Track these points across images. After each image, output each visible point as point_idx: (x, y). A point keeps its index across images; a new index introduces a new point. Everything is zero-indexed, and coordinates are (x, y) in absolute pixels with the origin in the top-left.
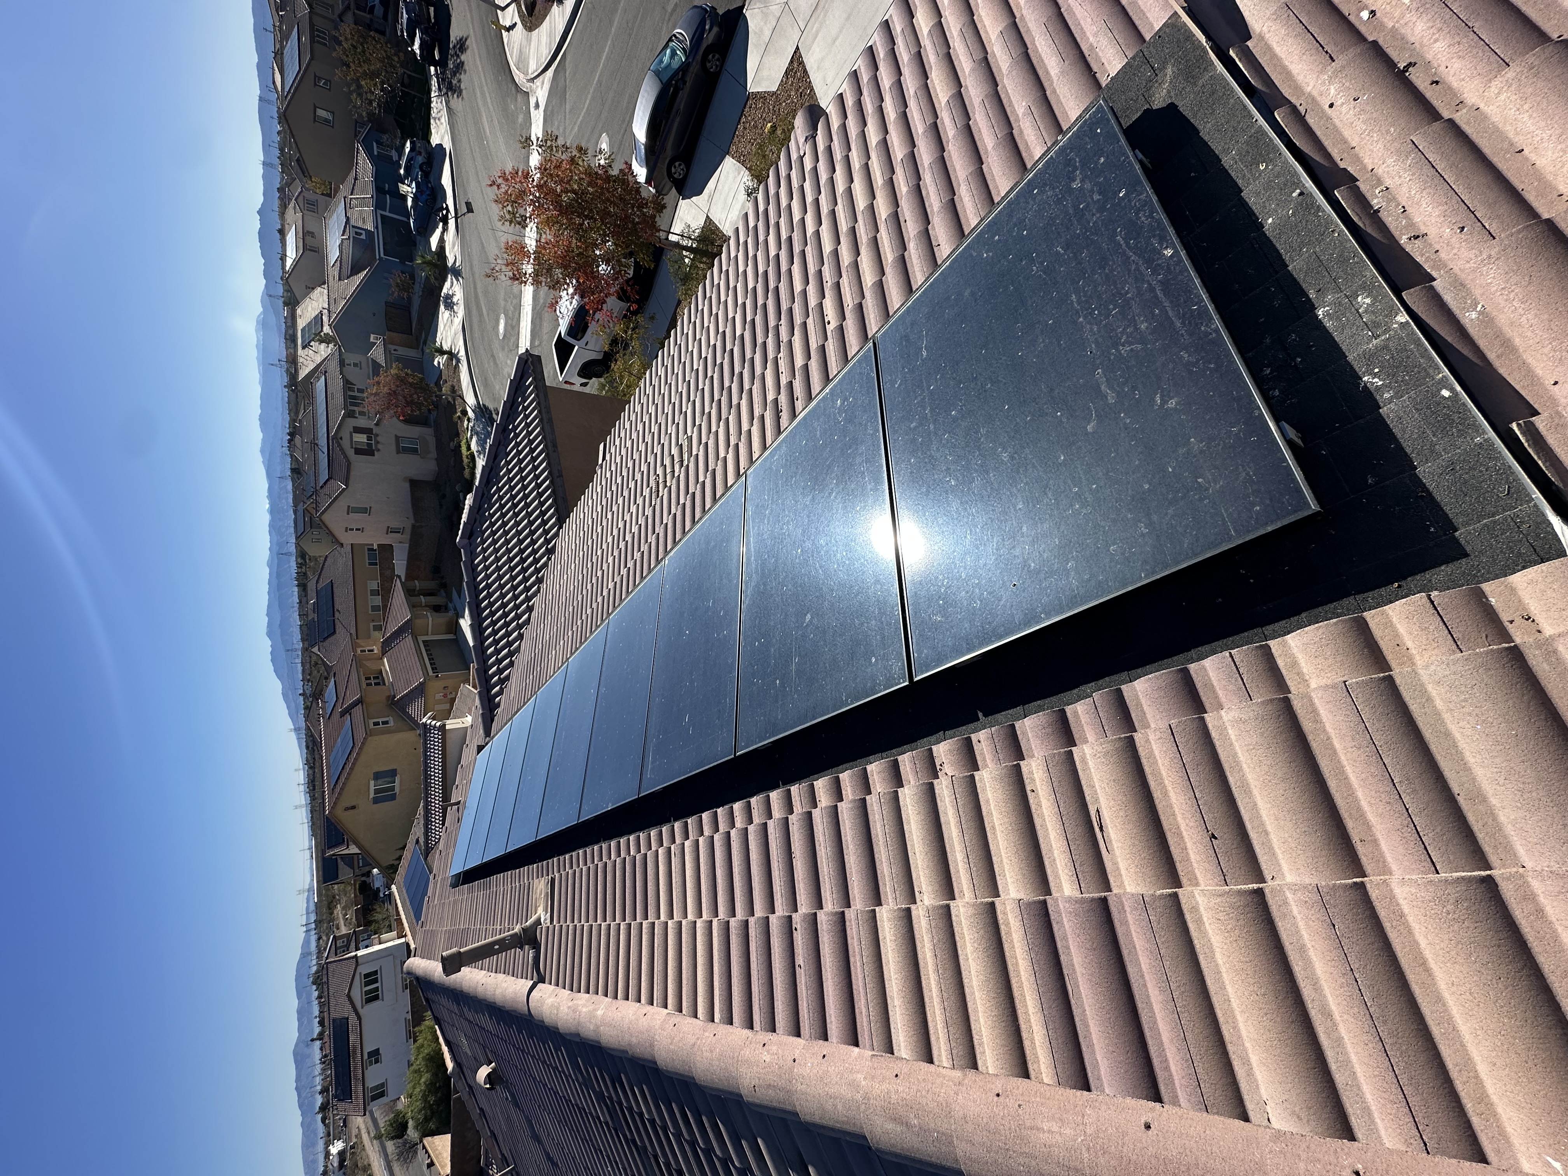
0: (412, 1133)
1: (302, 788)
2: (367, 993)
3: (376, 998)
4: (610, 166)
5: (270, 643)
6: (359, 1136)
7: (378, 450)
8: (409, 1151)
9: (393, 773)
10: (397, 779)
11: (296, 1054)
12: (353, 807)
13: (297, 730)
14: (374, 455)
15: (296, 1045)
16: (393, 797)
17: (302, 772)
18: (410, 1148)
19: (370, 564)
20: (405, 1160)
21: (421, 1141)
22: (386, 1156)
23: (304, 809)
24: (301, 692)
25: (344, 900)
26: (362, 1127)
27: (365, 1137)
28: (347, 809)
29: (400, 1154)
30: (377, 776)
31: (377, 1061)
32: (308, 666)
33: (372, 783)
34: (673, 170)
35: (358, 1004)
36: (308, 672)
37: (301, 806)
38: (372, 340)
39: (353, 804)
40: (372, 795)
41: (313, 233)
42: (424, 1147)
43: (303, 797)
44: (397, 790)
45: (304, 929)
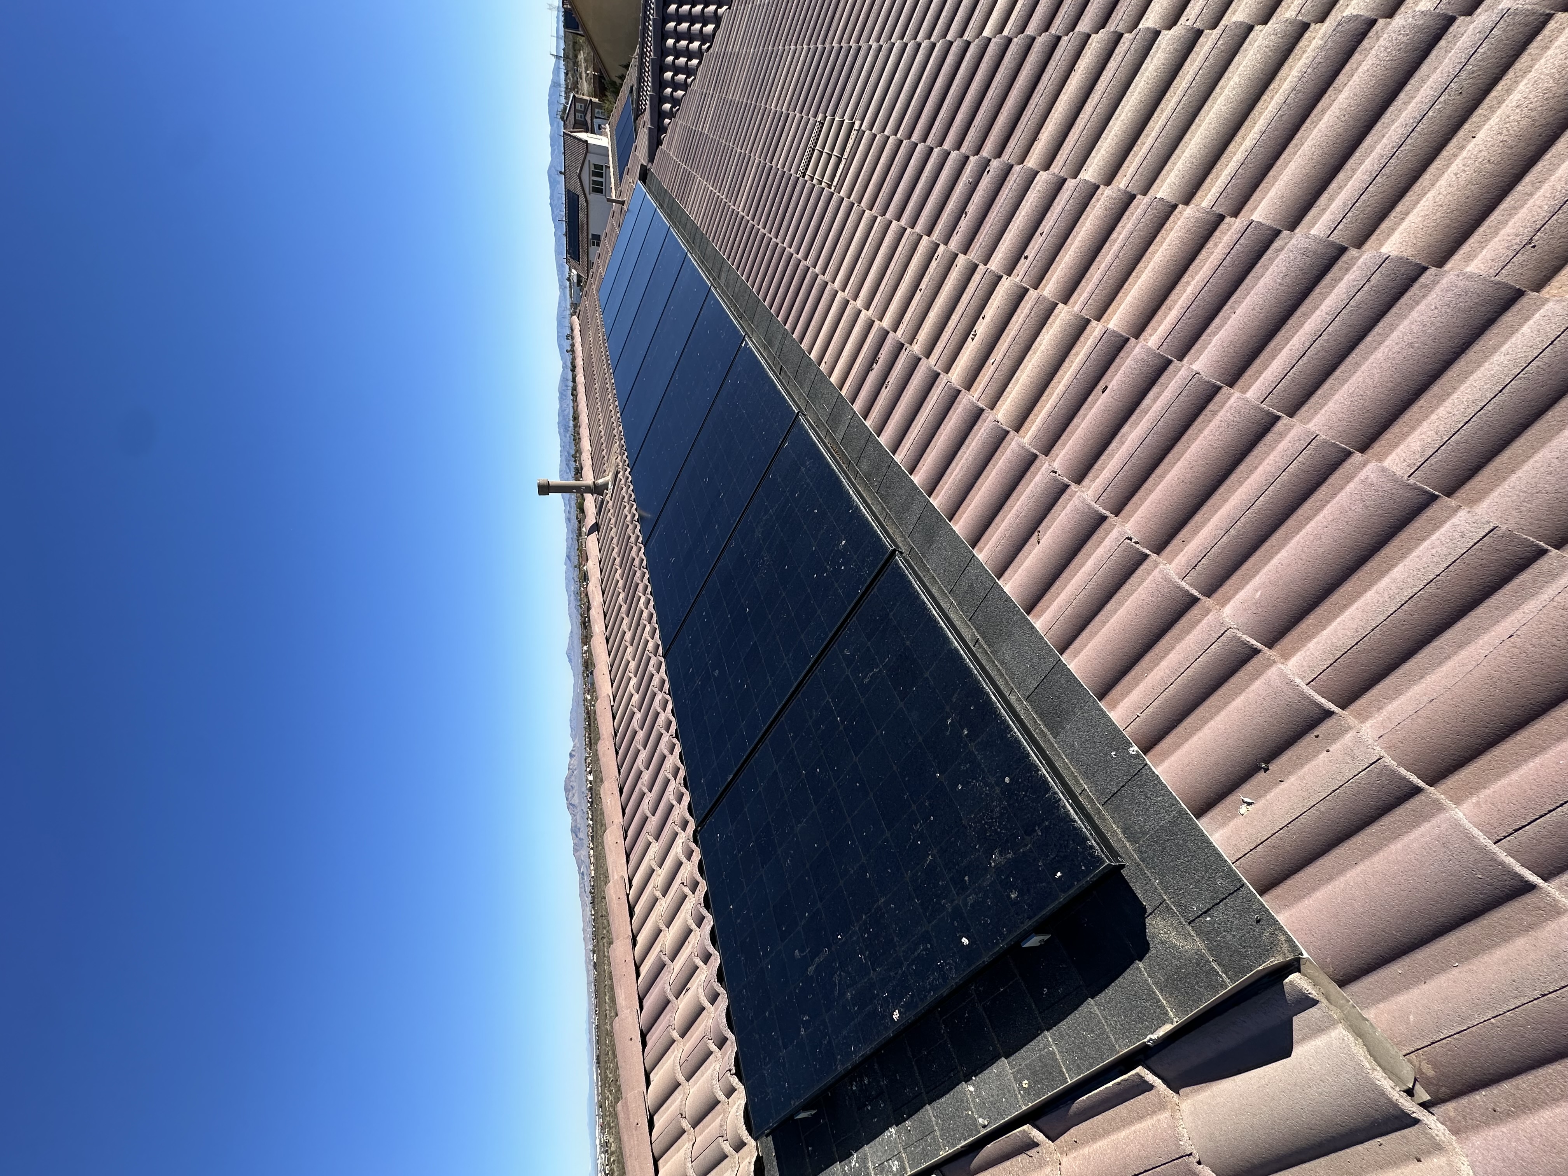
2: (593, 182)
3: (600, 191)
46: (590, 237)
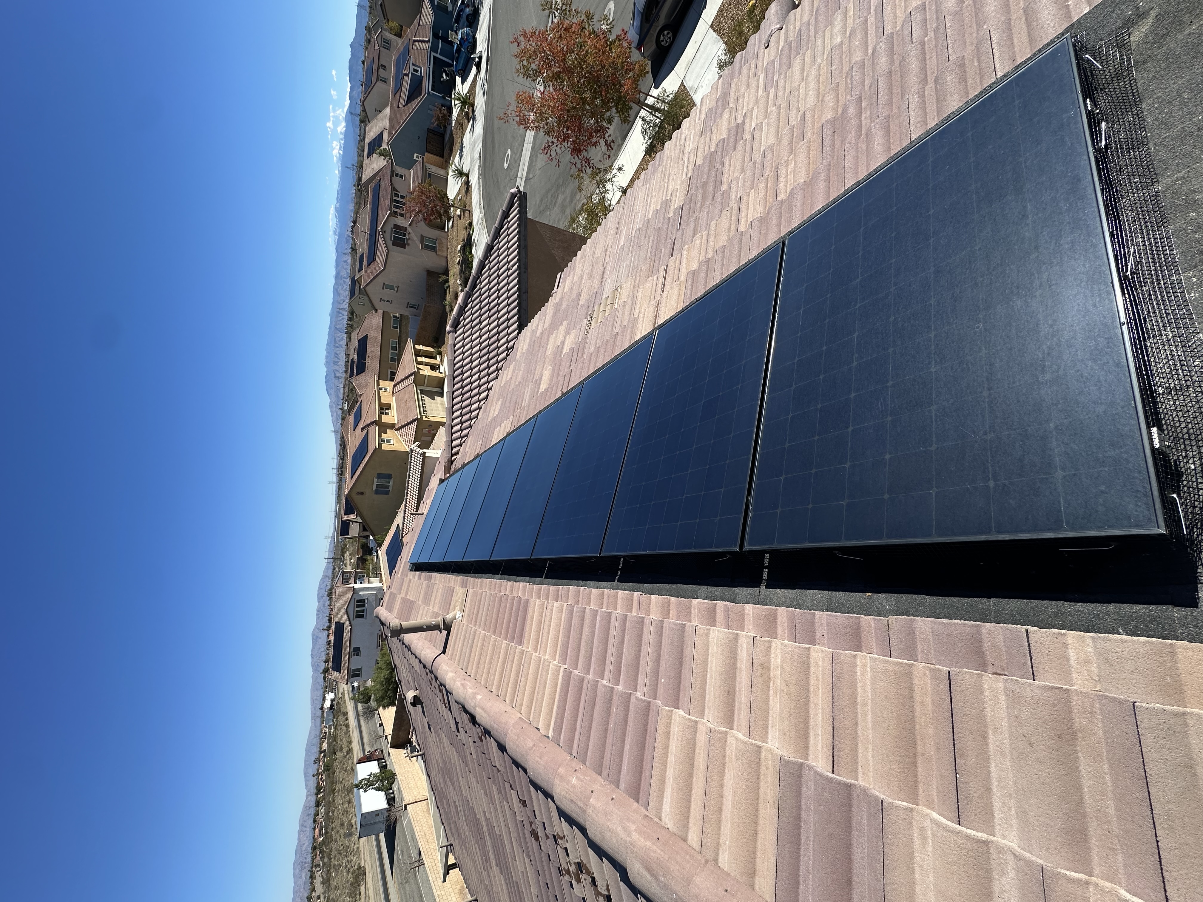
0: (373, 704)
1: (335, 471)
2: (357, 612)
3: (362, 616)
4: (610, 31)
5: (325, 370)
6: (343, 694)
7: (408, 245)
8: (370, 713)
9: (389, 476)
10: (392, 481)
11: (313, 635)
12: (362, 493)
13: (336, 432)
14: (405, 248)
15: (314, 630)
16: (387, 492)
17: (336, 461)
18: (371, 711)
19: (394, 327)
20: (367, 717)
21: (377, 710)
22: (357, 711)
23: (335, 485)
24: (341, 407)
25: (351, 549)
26: (346, 689)
27: (346, 696)
28: (358, 494)
29: (365, 713)
30: (379, 476)
31: (358, 655)
32: (347, 390)
33: (376, 480)
34: (662, 37)
35: (351, 618)
36: (346, 395)
37: (333, 483)
38: (415, 158)
39: (362, 491)
40: (374, 488)
41: (385, 67)
42: (379, 714)
43: (335, 477)
44: (390, 488)
45: (326, 561)
46: (352, 650)
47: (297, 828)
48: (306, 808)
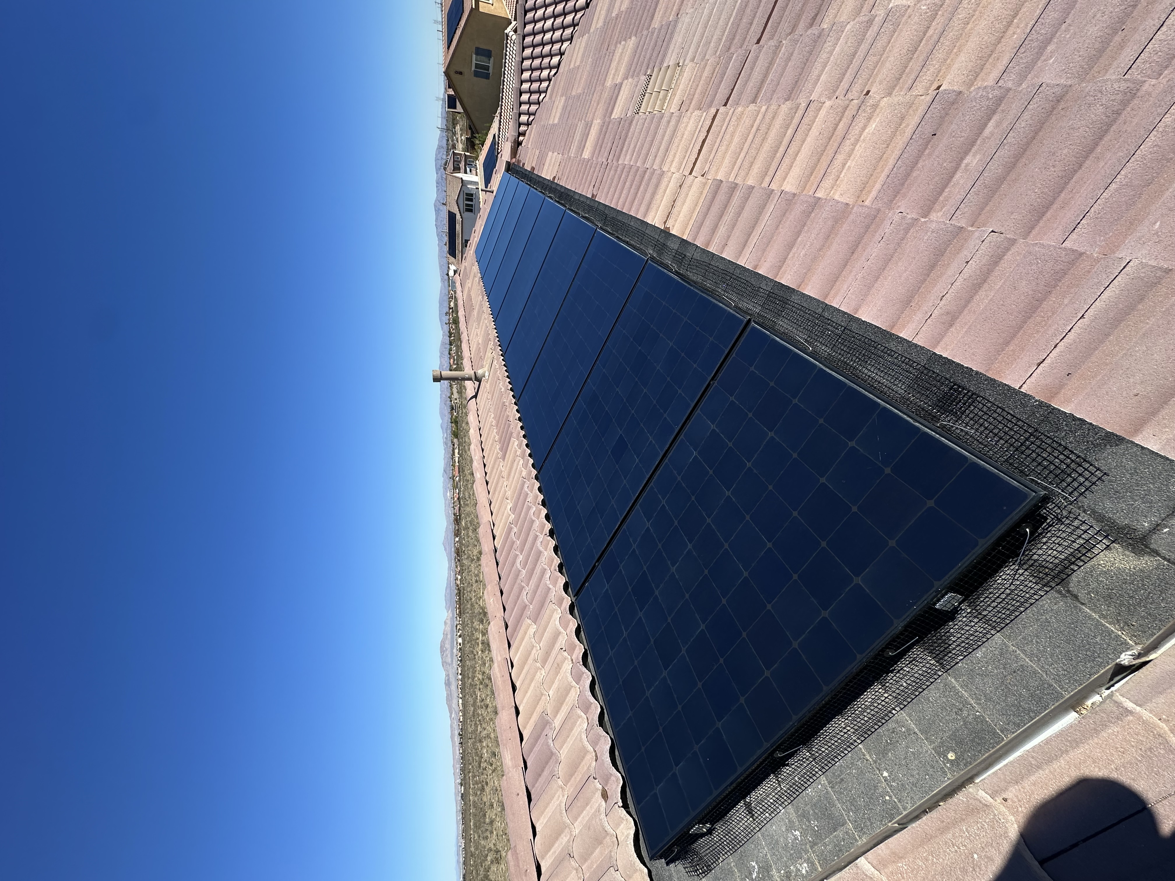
2: (466, 205)
3: (471, 211)
9: (488, 53)
10: (492, 59)
12: (461, 73)
16: (487, 76)
25: (461, 123)
28: (457, 72)
30: (479, 52)
33: (474, 56)
35: (462, 210)
39: (461, 70)
40: (474, 68)
44: (490, 71)
47: (439, 354)
48: (443, 344)
